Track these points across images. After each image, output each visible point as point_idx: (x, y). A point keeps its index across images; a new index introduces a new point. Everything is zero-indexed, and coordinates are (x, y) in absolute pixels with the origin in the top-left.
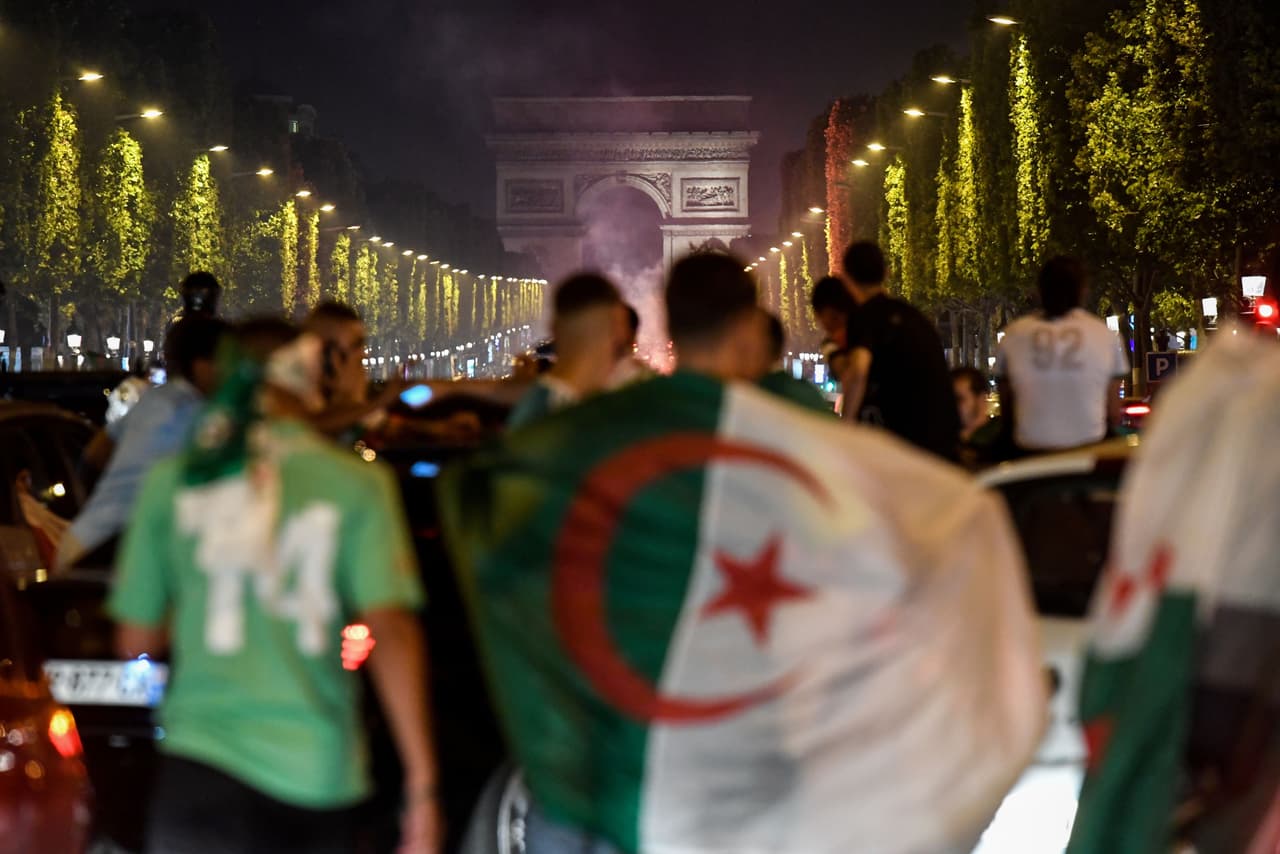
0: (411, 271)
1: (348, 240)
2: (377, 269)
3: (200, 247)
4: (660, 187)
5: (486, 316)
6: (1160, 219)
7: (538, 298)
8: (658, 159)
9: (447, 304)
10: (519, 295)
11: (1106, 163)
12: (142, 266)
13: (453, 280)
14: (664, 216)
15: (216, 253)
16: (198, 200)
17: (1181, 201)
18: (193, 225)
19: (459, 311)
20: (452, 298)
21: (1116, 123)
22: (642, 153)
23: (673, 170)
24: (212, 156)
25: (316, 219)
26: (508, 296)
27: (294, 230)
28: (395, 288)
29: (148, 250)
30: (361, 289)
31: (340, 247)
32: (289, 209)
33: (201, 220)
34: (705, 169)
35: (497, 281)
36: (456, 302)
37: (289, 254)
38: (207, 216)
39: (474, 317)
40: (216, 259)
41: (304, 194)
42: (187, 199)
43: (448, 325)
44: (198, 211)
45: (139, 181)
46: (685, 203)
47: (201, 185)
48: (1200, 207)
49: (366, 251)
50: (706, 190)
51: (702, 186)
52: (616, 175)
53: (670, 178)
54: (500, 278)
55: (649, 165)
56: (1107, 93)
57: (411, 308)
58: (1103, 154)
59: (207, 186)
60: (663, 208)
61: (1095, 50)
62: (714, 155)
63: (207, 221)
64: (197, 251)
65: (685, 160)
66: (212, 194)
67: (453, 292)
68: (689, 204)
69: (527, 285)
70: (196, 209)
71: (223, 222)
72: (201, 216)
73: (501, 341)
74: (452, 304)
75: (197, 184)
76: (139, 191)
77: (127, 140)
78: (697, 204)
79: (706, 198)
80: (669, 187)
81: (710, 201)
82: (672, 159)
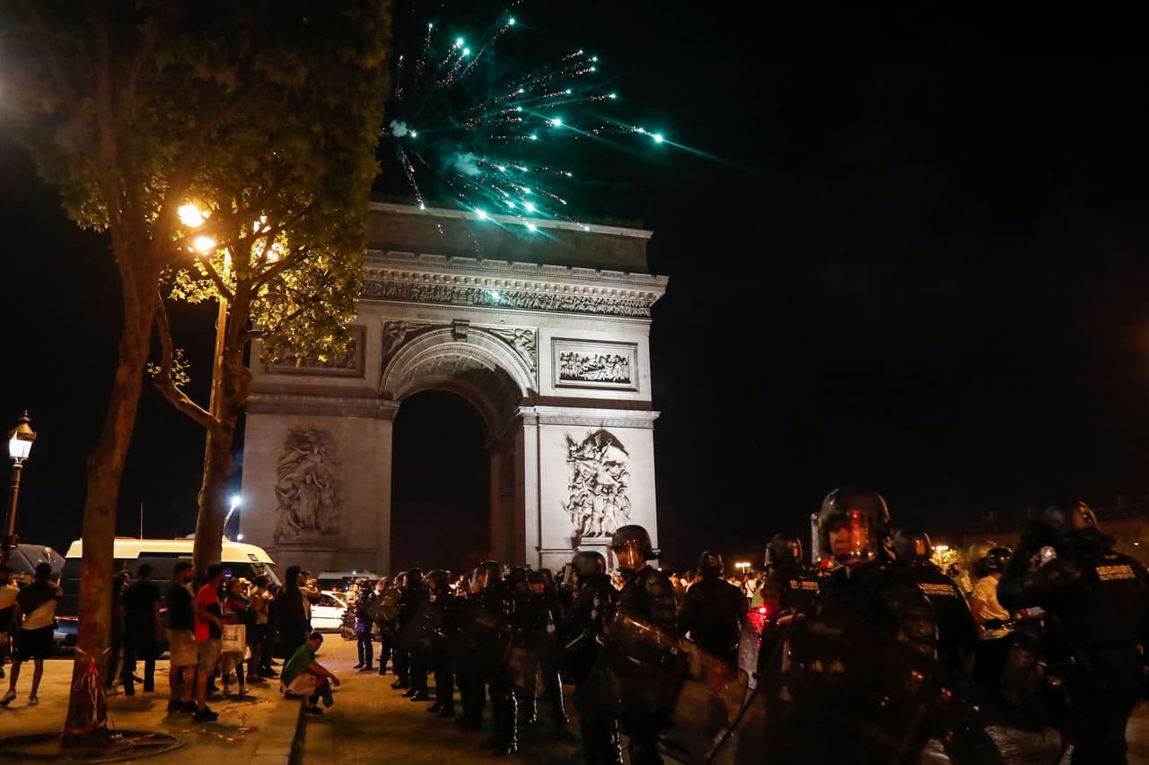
4: (519, 349)
8: (517, 307)
14: (525, 395)
23: (541, 324)
34: (588, 327)
46: (558, 376)
50: (588, 358)
51: (582, 352)
53: (536, 336)
55: (505, 315)
60: (524, 382)
65: (559, 310)
68: (563, 377)
78: (574, 378)
79: (590, 370)
80: (534, 350)
81: (596, 375)
82: (538, 308)
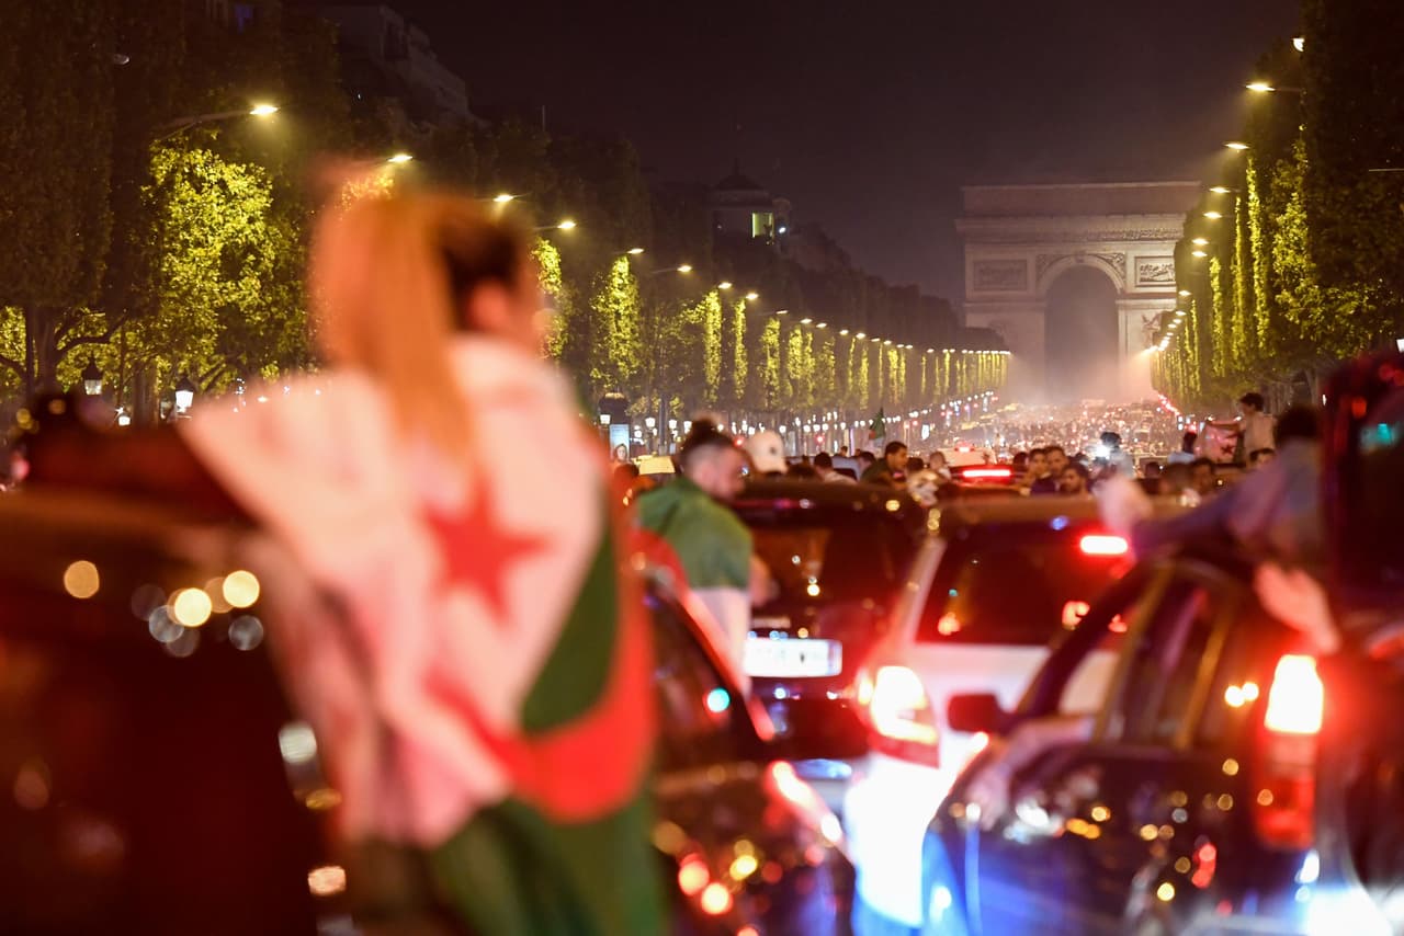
0: (850, 347)
1: (778, 323)
2: (811, 346)
3: (620, 334)
4: (1115, 265)
5: (937, 385)
6: (1322, 314)
7: (1000, 368)
8: (1113, 240)
9: (893, 375)
10: (978, 364)
11: (1286, 267)
12: (560, 353)
13: (899, 354)
14: (1119, 292)
15: (636, 339)
16: (617, 294)
17: (1337, 299)
18: (613, 316)
19: (906, 381)
20: (898, 370)
21: (1295, 234)
22: (1099, 234)
23: (1128, 249)
24: (630, 257)
25: (742, 306)
26: (964, 367)
27: (718, 316)
28: (832, 363)
29: (566, 339)
30: (794, 365)
31: (772, 329)
32: (712, 300)
33: (621, 312)
34: (1157, 249)
35: (950, 354)
36: (903, 373)
37: (713, 337)
38: (627, 308)
39: (924, 386)
40: (635, 344)
41: (726, 286)
42: (607, 294)
43: (893, 394)
44: (619, 304)
45: (557, 282)
46: (1138, 279)
47: (621, 281)
48: (1354, 303)
49: (798, 332)
50: (1157, 268)
51: (1154, 264)
52: (1076, 255)
53: (1125, 257)
54: (952, 351)
55: (1107, 245)
56: (1289, 210)
57: (850, 380)
58: (1284, 259)
59: (627, 282)
60: (1118, 284)
61: (1284, 174)
62: (1166, 235)
63: (627, 312)
64: (617, 338)
65: (1139, 240)
66: (631, 289)
67: (899, 364)
68: (1142, 280)
69: (987, 355)
70: (617, 302)
71: (642, 312)
72: (621, 308)
73: (961, 407)
74: (898, 375)
75: (617, 281)
76: (556, 289)
77: (547, 247)
78: (1148, 280)
79: (1158, 274)
80: (1124, 264)
81: (1162, 277)
82: (1126, 240)
